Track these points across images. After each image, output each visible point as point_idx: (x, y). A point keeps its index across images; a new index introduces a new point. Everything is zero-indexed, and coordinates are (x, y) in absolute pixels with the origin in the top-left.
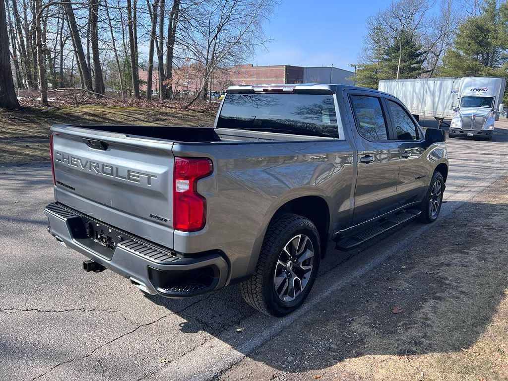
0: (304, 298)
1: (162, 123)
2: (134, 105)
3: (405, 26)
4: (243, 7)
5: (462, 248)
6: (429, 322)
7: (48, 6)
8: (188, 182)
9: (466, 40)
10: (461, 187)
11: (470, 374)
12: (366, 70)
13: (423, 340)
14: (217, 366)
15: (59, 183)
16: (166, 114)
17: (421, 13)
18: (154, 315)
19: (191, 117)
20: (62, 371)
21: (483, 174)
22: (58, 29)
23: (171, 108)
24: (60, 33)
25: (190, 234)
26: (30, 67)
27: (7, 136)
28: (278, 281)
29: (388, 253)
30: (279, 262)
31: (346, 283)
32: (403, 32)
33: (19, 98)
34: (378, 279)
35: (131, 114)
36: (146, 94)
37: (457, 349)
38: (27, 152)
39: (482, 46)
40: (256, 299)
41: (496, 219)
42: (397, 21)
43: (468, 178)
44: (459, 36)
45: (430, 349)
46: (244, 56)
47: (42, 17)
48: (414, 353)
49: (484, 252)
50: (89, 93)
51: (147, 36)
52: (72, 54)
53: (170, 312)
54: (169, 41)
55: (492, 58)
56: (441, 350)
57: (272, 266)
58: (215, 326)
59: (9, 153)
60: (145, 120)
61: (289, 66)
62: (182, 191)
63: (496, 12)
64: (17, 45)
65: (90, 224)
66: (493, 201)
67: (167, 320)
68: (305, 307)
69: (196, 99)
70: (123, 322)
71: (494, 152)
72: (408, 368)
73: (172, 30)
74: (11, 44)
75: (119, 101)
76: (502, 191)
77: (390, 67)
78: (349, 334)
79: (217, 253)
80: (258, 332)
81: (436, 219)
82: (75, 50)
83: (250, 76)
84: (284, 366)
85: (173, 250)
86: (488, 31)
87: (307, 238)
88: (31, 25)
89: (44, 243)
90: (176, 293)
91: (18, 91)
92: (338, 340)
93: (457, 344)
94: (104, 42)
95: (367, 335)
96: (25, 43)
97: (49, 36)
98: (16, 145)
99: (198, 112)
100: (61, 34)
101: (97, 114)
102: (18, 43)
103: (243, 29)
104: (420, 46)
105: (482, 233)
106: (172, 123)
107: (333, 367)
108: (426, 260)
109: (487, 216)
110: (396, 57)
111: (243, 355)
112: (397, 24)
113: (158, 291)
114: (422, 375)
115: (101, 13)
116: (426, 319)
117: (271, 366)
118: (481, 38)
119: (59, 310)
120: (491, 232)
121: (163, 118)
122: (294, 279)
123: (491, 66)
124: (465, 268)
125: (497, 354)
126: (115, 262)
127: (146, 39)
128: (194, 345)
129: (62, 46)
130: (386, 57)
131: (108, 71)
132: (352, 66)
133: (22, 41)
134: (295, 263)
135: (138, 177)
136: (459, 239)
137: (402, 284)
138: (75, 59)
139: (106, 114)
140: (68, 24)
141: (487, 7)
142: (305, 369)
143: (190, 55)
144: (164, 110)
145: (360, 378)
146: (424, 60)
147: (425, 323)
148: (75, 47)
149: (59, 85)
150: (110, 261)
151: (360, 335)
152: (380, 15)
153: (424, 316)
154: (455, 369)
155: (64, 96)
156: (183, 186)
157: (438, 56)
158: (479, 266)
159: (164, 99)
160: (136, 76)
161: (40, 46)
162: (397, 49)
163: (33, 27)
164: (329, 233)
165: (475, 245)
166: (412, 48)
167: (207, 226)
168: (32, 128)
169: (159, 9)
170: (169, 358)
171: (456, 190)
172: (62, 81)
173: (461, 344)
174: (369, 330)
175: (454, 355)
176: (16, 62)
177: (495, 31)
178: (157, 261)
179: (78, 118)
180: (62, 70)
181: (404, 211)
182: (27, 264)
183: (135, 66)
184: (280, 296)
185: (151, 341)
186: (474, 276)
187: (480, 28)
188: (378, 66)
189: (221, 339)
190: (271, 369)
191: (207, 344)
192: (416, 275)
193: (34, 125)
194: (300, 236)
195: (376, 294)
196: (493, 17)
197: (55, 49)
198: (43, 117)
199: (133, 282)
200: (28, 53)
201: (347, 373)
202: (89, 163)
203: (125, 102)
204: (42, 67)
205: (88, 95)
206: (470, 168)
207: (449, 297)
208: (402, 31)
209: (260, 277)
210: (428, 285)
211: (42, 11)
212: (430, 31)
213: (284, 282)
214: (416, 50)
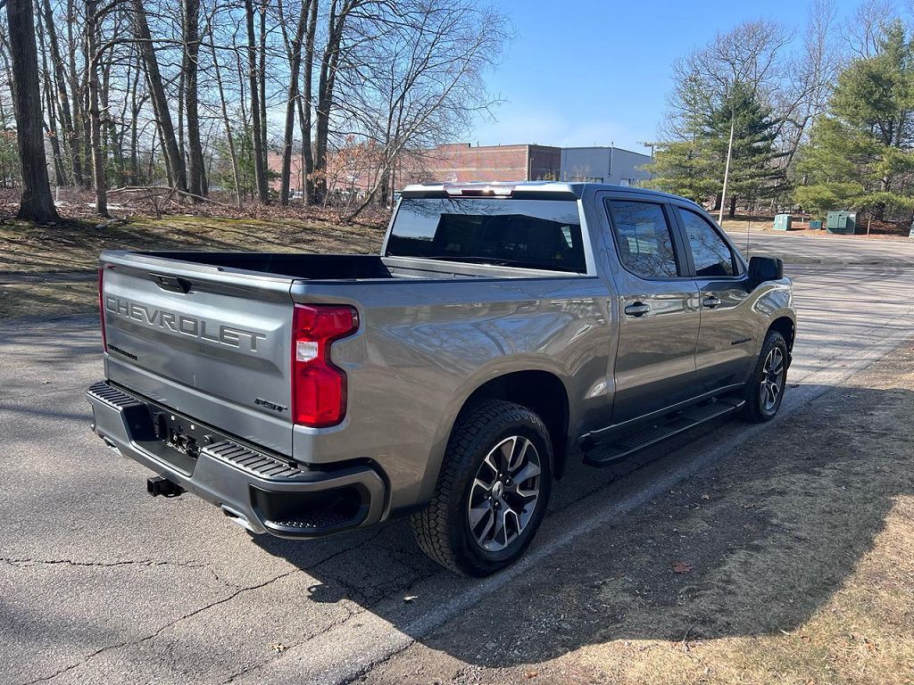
0: (524, 546)
1: (305, 246)
2: (258, 216)
3: (741, 76)
4: (450, 45)
5: (811, 465)
6: (732, 587)
7: (111, 45)
8: (315, 344)
9: (851, 101)
10: (830, 360)
11: (788, 673)
12: (672, 152)
13: (718, 615)
14: (365, 655)
15: (112, 348)
16: (313, 231)
17: (770, 52)
18: (267, 572)
19: (358, 237)
20: (105, 661)
21: (873, 338)
22: (129, 84)
23: (321, 220)
24: (132, 90)
25: (320, 432)
26: (78, 150)
27: (36, 269)
28: (475, 515)
29: (681, 472)
30: (476, 482)
31: (601, 522)
32: (737, 86)
33: (57, 204)
34: (657, 517)
35: (253, 232)
36: (280, 196)
37: (772, 631)
38: (68, 297)
39: (880, 109)
40: (437, 546)
41: (880, 416)
42: (727, 65)
43: (844, 344)
44: (838, 91)
45: (727, 630)
46: (452, 130)
47: (102, 64)
48: (698, 637)
49: (849, 472)
50: (181, 194)
51: (283, 94)
52: (153, 126)
53: (294, 568)
54: (320, 103)
55: (899, 130)
56: (747, 631)
57: (463, 488)
58: (369, 592)
59: (37, 300)
60: (277, 241)
61: (535, 146)
62: (306, 360)
63: (904, 49)
64: (57, 112)
65: (161, 416)
66: (881, 385)
67: (287, 580)
68: (527, 561)
69: (366, 204)
70: (213, 583)
71: (898, 299)
72: (685, 661)
73: (326, 84)
74: (46, 110)
75: (233, 209)
76: (900, 368)
77: (715, 147)
78: (594, 607)
79: (364, 463)
80: (439, 602)
81: (774, 415)
82: (157, 121)
83: (464, 163)
84: (478, 656)
85: (291, 458)
86: (890, 83)
87: (528, 442)
88: (82, 77)
89: (88, 451)
90: (296, 530)
91: (56, 190)
92: (574, 616)
93: (775, 622)
94: (208, 106)
95: (625, 608)
96: (71, 109)
97: (113, 95)
98: (49, 286)
99: (371, 227)
100: (134, 93)
101: (193, 231)
102: (59, 107)
103: (449, 83)
104: (769, 110)
105: (850, 439)
106: (323, 247)
107: (560, 658)
108: (746, 485)
109: (866, 410)
110: (725, 131)
111: (411, 639)
112: (726, 71)
113: (266, 527)
114: (706, 672)
115: (203, 57)
116: (728, 582)
117: (456, 657)
118: (877, 96)
119: (106, 562)
120: (866, 437)
121: (308, 238)
122: (506, 513)
123: (897, 145)
124: (810, 498)
125: (842, 641)
126: (199, 479)
127: (282, 100)
128: (330, 622)
129: (136, 112)
130: (708, 129)
131: (216, 156)
132: (646, 145)
133: (66, 105)
134: (508, 485)
135: (237, 336)
136: (810, 450)
137: (699, 526)
138: (157, 135)
139: (208, 232)
140: (147, 76)
141: (887, 41)
142: (512, 662)
143: (359, 127)
144: (310, 224)
145: (602, 676)
146: (776, 134)
147: (724, 589)
148: (156, 115)
149: (130, 181)
150: (190, 477)
151: (613, 608)
152: (696, 57)
153: (725, 578)
154: (764, 664)
155: (137, 199)
156: (308, 352)
157: (802, 127)
158: (835, 495)
159: (310, 205)
160: (262, 165)
161: (96, 113)
162: (726, 115)
163: (85, 82)
164: (569, 434)
165: (834, 459)
166: (753, 114)
167: (348, 416)
168: (78, 256)
169: (303, 49)
170: (286, 642)
171: (819, 365)
172: (134, 174)
173: (781, 623)
174: (628, 599)
175: (765, 642)
176: (54, 141)
177: (903, 83)
178: (264, 476)
179: (158, 237)
180: (134, 154)
181: (714, 400)
182: (56, 486)
183: (261, 147)
184: (479, 541)
185: (257, 615)
186: (824, 512)
187: (876, 78)
188: (693, 146)
189: (376, 613)
190: (455, 661)
191: (353, 621)
192: (723, 510)
193: (81, 251)
194: (515, 438)
195: (650, 541)
196: (899, 58)
197: (122, 118)
198: (99, 237)
199: (228, 513)
200: (76, 125)
201: (582, 668)
202: (159, 313)
203: (242, 210)
204: (98, 150)
205: (178, 198)
206: (850, 327)
207: (774, 546)
208: (737, 84)
209: (443, 507)
210: (740, 527)
211: (100, 54)
212: (786, 83)
213: (486, 518)
214: (761, 118)
